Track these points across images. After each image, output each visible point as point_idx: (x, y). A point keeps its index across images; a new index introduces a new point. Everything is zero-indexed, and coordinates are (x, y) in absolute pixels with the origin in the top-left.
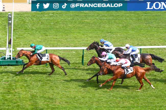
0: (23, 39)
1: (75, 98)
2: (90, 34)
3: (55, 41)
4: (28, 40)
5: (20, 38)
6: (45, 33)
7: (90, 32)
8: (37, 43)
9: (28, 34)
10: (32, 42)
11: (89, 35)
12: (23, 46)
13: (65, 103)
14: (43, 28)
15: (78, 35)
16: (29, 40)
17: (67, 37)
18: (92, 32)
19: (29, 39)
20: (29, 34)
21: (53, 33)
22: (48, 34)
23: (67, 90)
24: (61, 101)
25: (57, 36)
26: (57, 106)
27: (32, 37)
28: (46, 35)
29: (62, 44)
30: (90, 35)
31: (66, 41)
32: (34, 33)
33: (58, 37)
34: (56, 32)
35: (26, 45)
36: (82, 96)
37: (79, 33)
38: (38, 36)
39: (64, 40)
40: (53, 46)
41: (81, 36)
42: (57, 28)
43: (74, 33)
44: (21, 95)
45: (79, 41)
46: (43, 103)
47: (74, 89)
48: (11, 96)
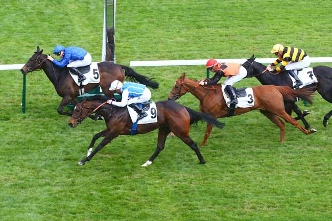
0: (139, 37)
1: (293, 193)
2: (315, 22)
3: (223, 42)
4: (152, 40)
5: (129, 35)
6: (193, 20)
7: (316, 16)
8: (178, 49)
9: (151, 25)
10: (162, 45)
11: (312, 23)
12: (139, 58)
13: (269, 207)
14: (189, 6)
15: (283, 26)
16: (154, 41)
17: (254, 29)
18: (321, 15)
19: (155, 38)
20: (153, 23)
21: (214, 21)
22: (204, 24)
23: (269, 174)
24: (257, 203)
25: (227, 27)
26: (249, 217)
27: (160, 32)
28: (199, 27)
29: (244, 49)
30: (317, 24)
31: (253, 41)
32: (167, 20)
33: (230, 31)
34: (222, 17)
35: (148, 52)
36: (313, 188)
37: (286, 20)
38: (178, 30)
39: (247, 38)
40: (221, 55)
41: (293, 28)
42: (226, 5)
43: (272, 20)
44: (148, 186)
45: (287, 41)
46: (210, 208)
47: (288, 169)
48: (122, 191)
